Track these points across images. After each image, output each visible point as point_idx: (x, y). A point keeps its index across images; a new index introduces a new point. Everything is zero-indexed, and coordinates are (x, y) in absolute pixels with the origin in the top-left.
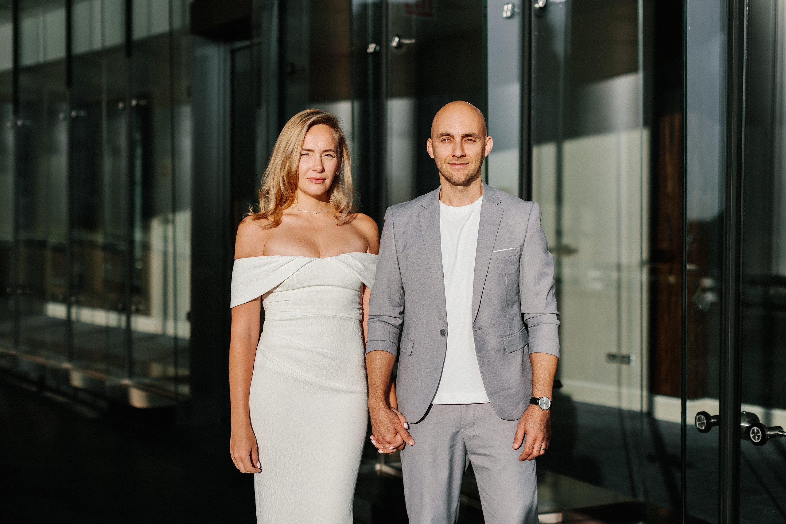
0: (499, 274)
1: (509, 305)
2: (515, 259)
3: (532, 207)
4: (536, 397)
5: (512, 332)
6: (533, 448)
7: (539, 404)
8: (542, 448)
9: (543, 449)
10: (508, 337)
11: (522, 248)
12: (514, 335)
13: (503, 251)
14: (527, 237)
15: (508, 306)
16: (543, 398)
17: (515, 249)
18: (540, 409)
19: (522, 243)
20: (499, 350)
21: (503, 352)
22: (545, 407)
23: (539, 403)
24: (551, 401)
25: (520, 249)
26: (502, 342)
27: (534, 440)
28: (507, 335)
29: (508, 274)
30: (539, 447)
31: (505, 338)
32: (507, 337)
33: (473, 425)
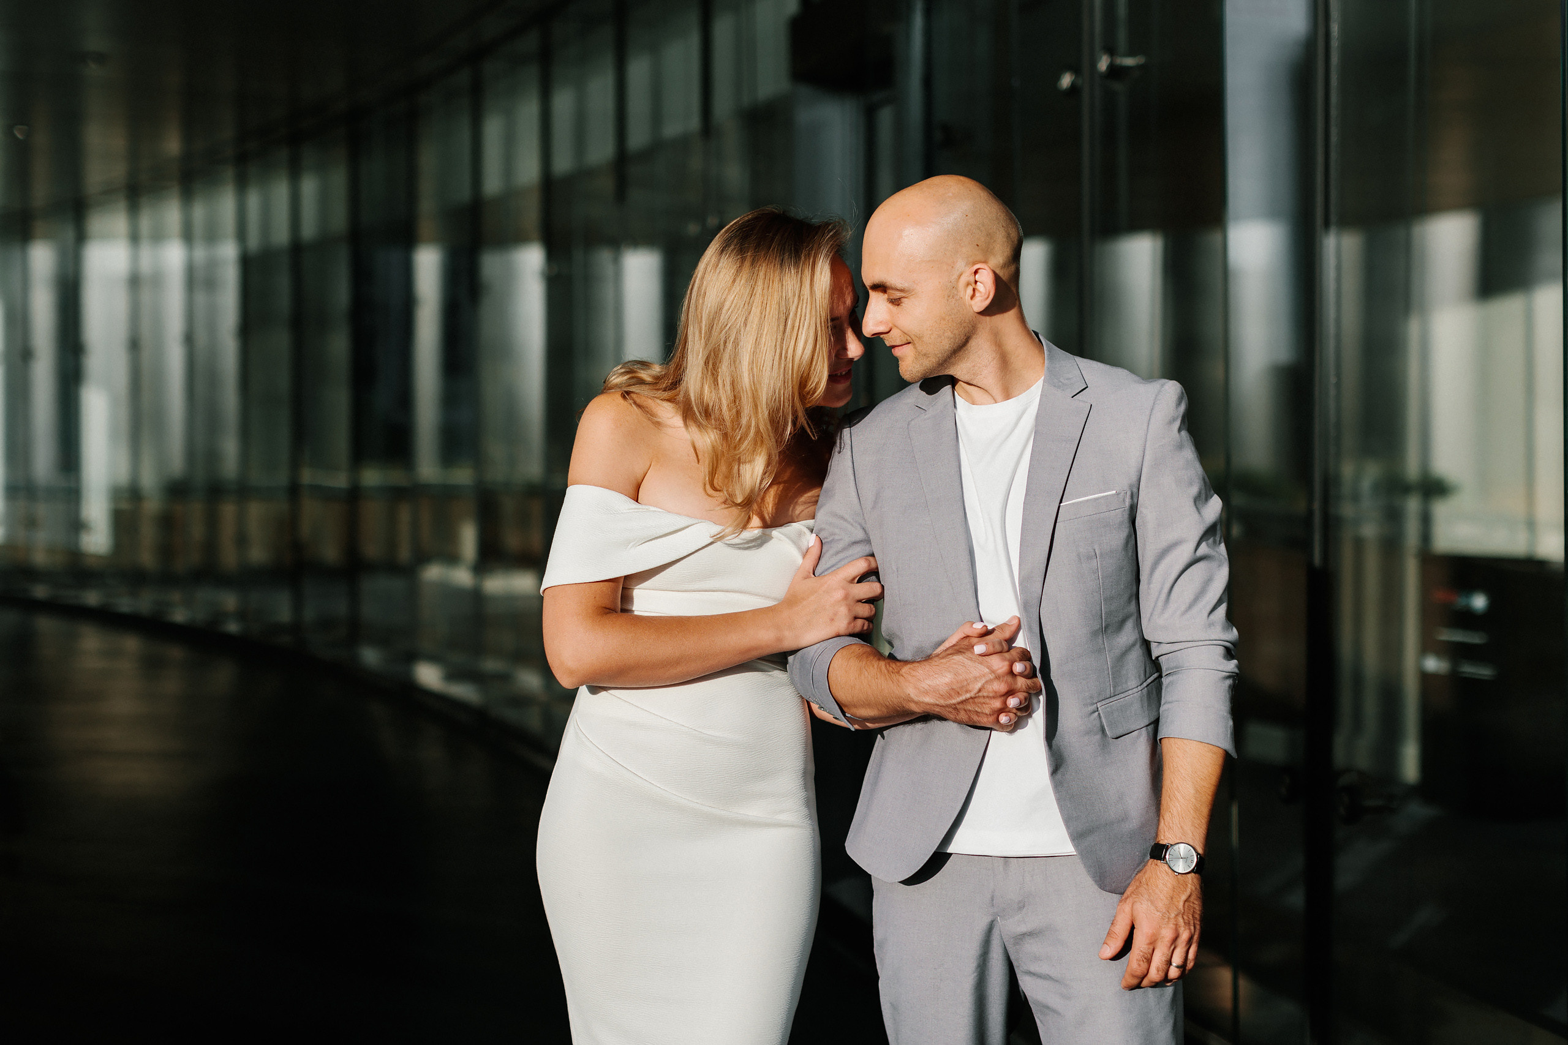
0: (1078, 555)
1: (1108, 627)
2: (1122, 515)
3: (1159, 392)
4: (1161, 842)
5: (1119, 688)
6: (1149, 961)
7: (1167, 859)
8: (1174, 964)
9: (1178, 967)
10: (1111, 700)
11: (1135, 490)
12: (1126, 694)
13: (1087, 501)
14: (1146, 464)
15: (1106, 627)
16: (1177, 846)
17: (1118, 494)
18: (1170, 871)
19: (1134, 479)
20: (1088, 732)
21: (1098, 737)
22: (1181, 867)
23: (1167, 857)
24: (1198, 854)
25: (1129, 493)
26: (1097, 713)
27: (1151, 943)
28: (1108, 696)
29: (1101, 555)
30: (1164, 959)
31: (1104, 702)
32: (1107, 701)
33: (1021, 908)
